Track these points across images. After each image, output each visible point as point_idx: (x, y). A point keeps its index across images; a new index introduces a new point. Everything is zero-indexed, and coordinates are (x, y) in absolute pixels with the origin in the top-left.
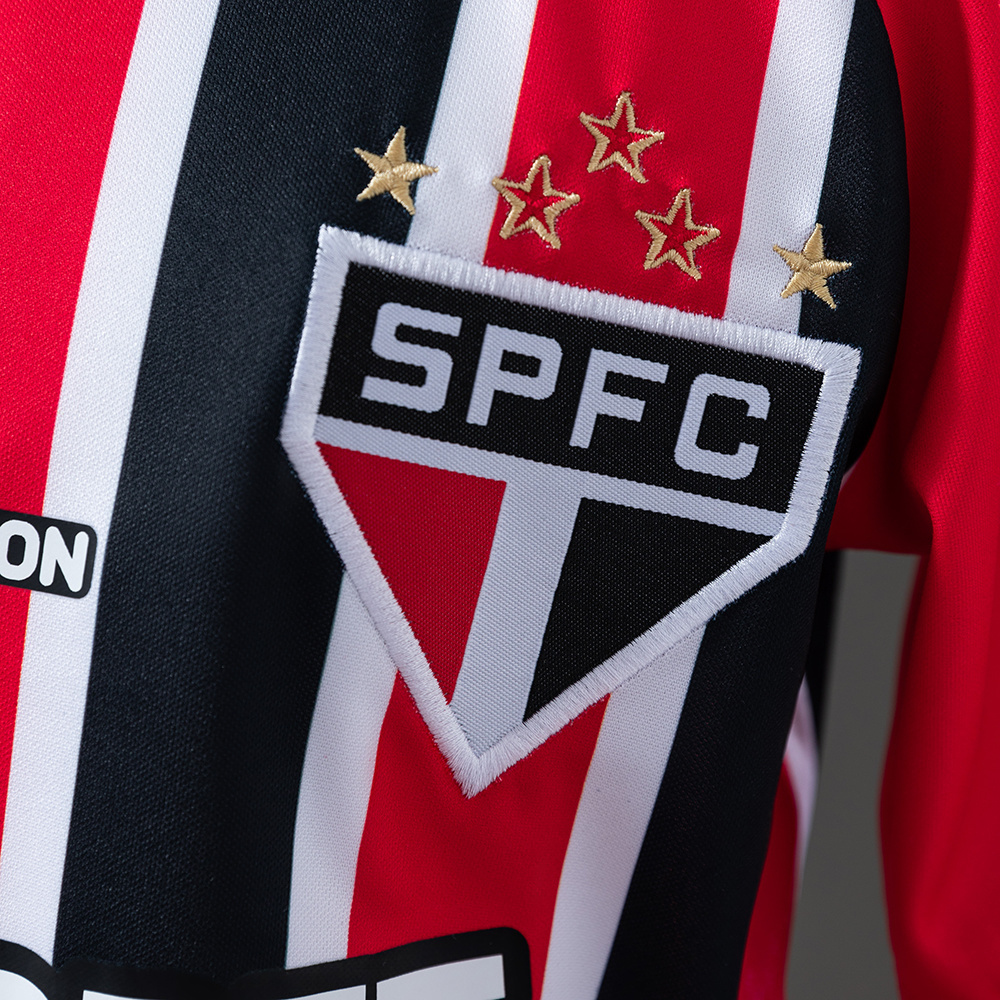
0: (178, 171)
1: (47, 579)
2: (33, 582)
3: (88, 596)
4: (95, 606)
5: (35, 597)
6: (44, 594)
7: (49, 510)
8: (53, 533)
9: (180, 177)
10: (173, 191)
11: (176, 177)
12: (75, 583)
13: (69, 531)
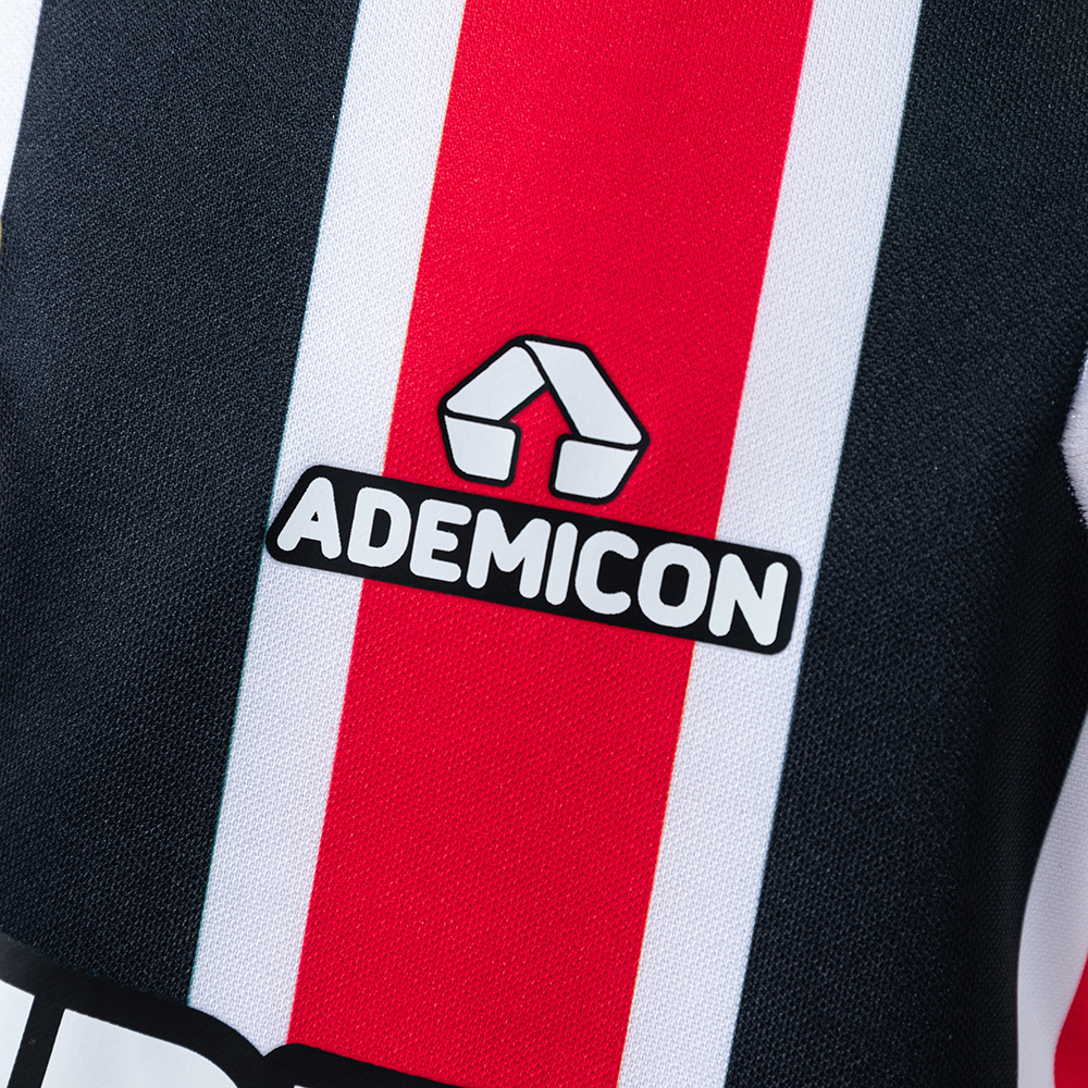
0: (909, 69)
1: (720, 625)
2: (699, 630)
3: (786, 652)
4: (797, 666)
5: (701, 650)
6: (715, 646)
7: (725, 532)
8: (732, 564)
9: (913, 78)
10: (903, 97)
11: (907, 79)
12: (765, 633)
13: (757, 562)
